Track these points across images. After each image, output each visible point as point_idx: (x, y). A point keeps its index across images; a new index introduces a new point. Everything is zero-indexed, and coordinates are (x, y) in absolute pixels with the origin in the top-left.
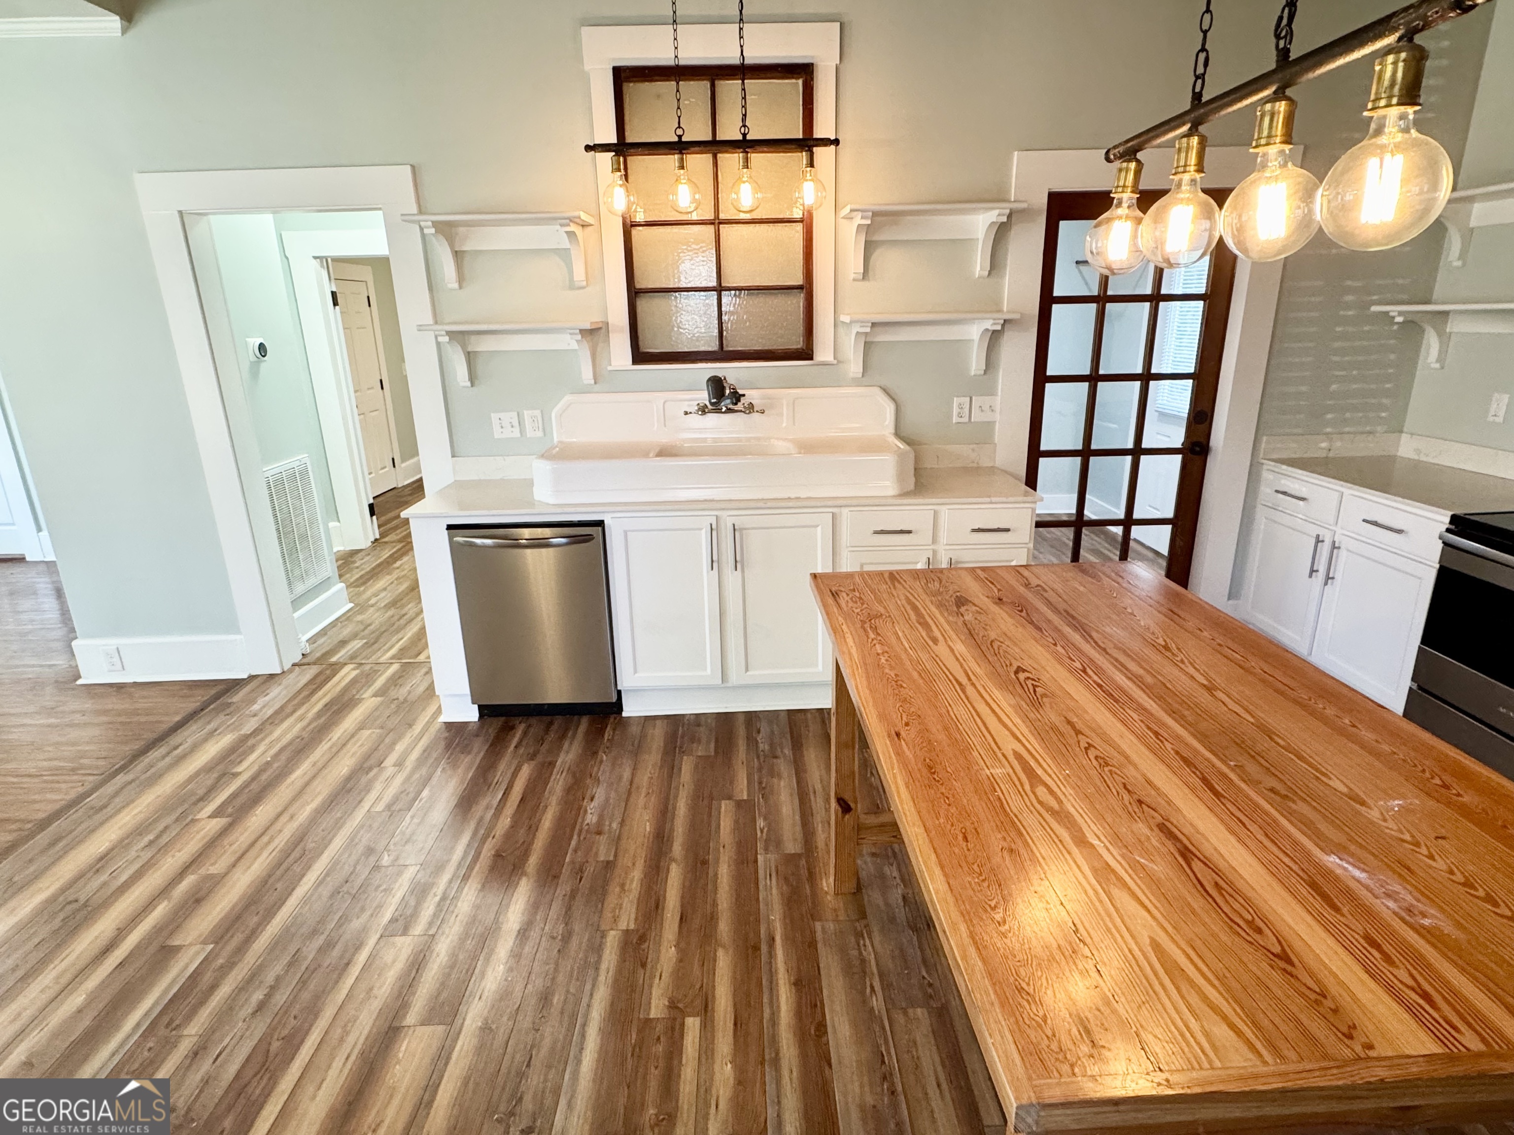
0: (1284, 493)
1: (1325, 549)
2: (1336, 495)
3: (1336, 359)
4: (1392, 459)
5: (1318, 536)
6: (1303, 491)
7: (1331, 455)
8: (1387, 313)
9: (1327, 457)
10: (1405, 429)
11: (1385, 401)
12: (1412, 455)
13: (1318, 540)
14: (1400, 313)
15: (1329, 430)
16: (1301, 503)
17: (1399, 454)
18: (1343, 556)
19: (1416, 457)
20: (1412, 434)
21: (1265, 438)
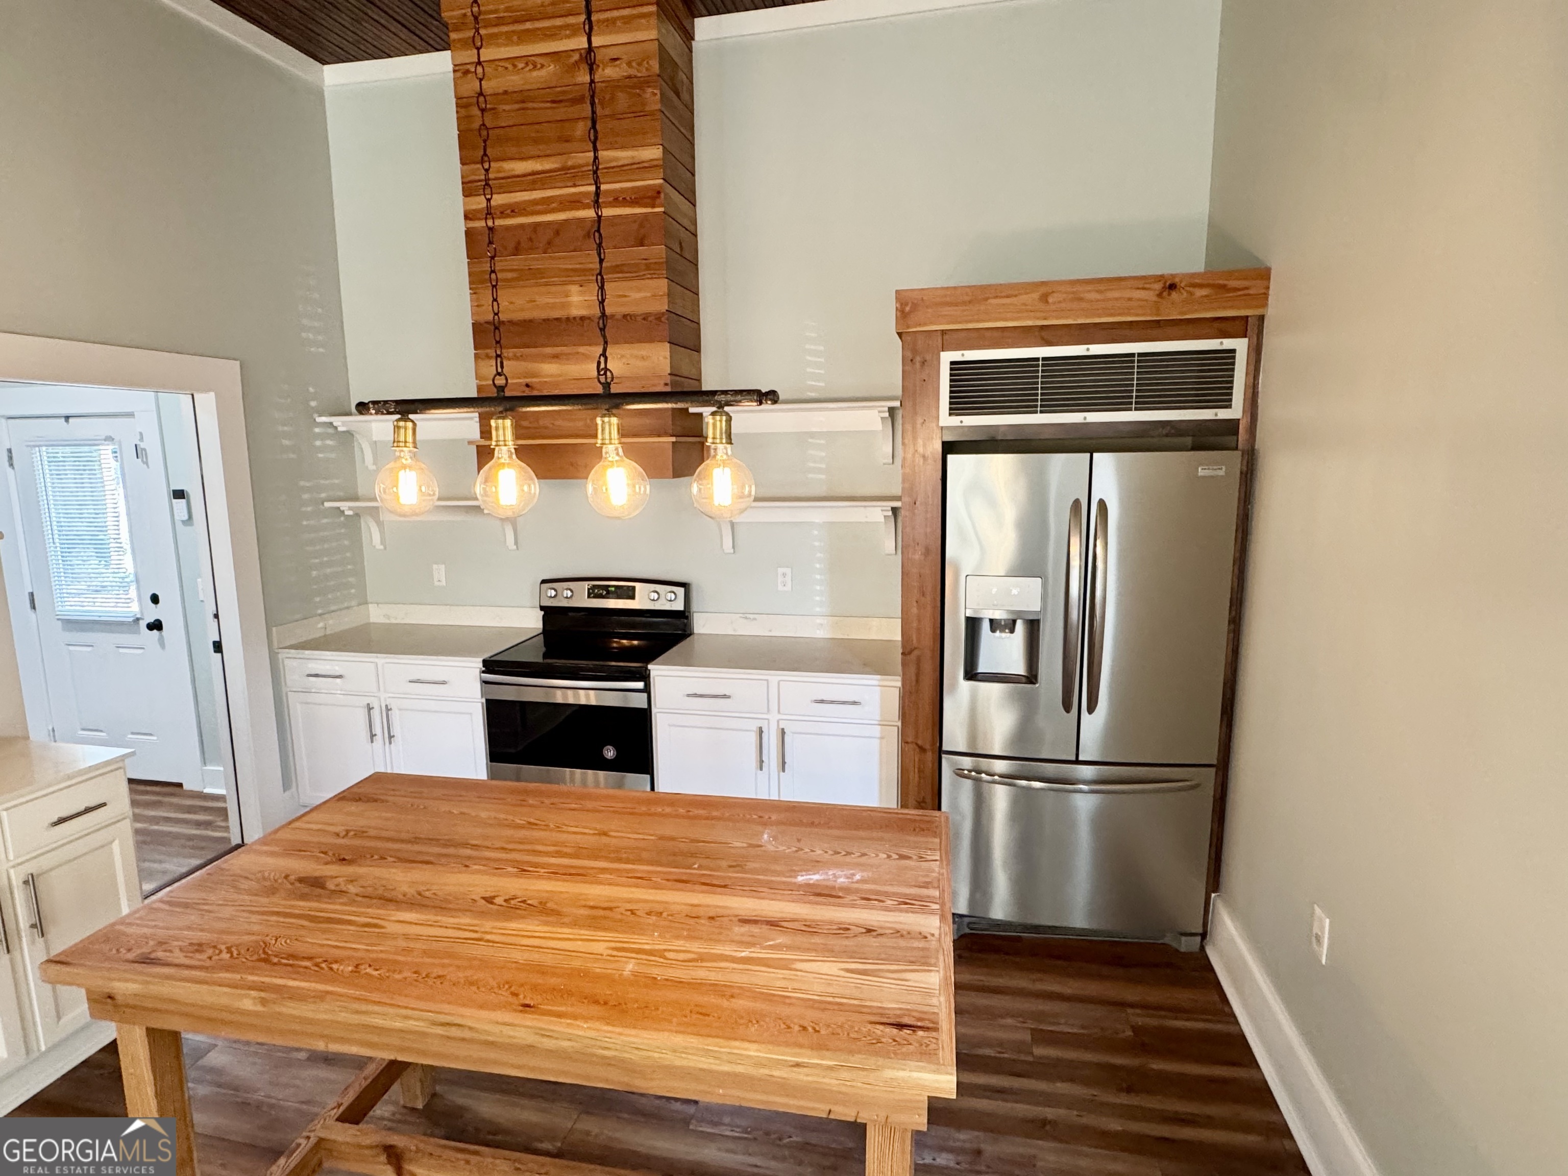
0: (317, 676)
1: (376, 714)
2: (373, 666)
3: (309, 548)
4: (368, 625)
5: (368, 704)
6: (337, 669)
7: (328, 632)
8: (339, 508)
9: (325, 636)
10: (369, 599)
11: (351, 579)
12: (382, 620)
13: (370, 708)
14: (350, 508)
15: (320, 611)
16: (338, 680)
17: (372, 620)
18: (395, 715)
19: (388, 621)
20: (378, 604)
21: (274, 629)
